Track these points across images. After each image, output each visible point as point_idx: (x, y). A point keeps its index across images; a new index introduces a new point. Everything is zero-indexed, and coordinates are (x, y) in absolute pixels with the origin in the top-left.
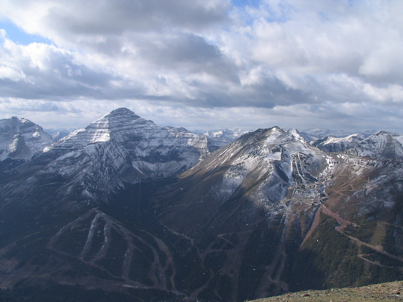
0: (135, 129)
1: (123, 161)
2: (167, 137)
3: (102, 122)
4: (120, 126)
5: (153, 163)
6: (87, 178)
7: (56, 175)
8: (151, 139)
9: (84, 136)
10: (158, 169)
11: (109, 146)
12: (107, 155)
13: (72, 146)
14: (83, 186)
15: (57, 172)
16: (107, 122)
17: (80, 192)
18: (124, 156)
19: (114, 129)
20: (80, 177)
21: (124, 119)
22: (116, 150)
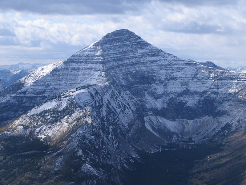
0: (143, 63)
1: (132, 116)
2: (194, 77)
3: (91, 53)
4: (119, 60)
5: (173, 120)
6: (85, 143)
7: (31, 139)
8: (169, 80)
9: (63, 75)
10: (184, 129)
11: (110, 92)
12: (108, 107)
13: (45, 91)
14: (82, 156)
15: (32, 133)
16: (99, 53)
17: (78, 167)
18: (133, 108)
19: (111, 64)
20: (75, 143)
21: (125, 49)
22: (120, 98)
